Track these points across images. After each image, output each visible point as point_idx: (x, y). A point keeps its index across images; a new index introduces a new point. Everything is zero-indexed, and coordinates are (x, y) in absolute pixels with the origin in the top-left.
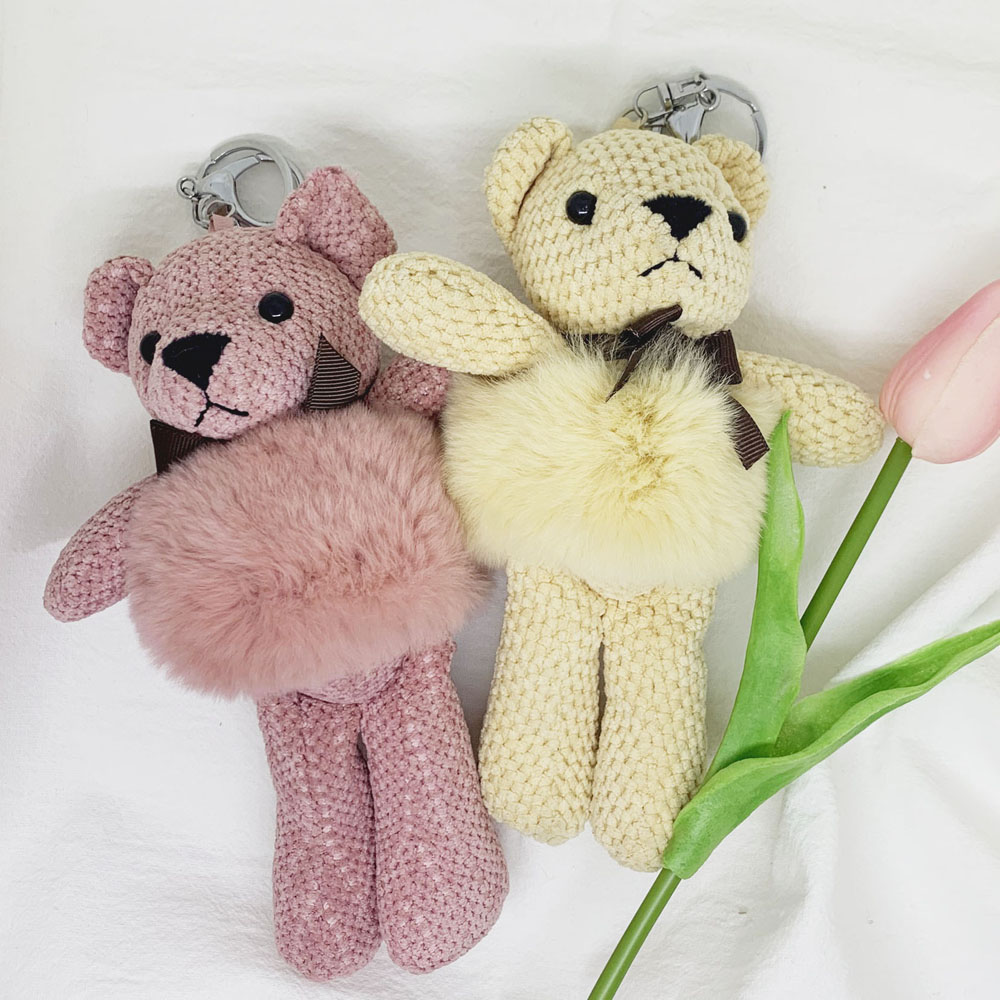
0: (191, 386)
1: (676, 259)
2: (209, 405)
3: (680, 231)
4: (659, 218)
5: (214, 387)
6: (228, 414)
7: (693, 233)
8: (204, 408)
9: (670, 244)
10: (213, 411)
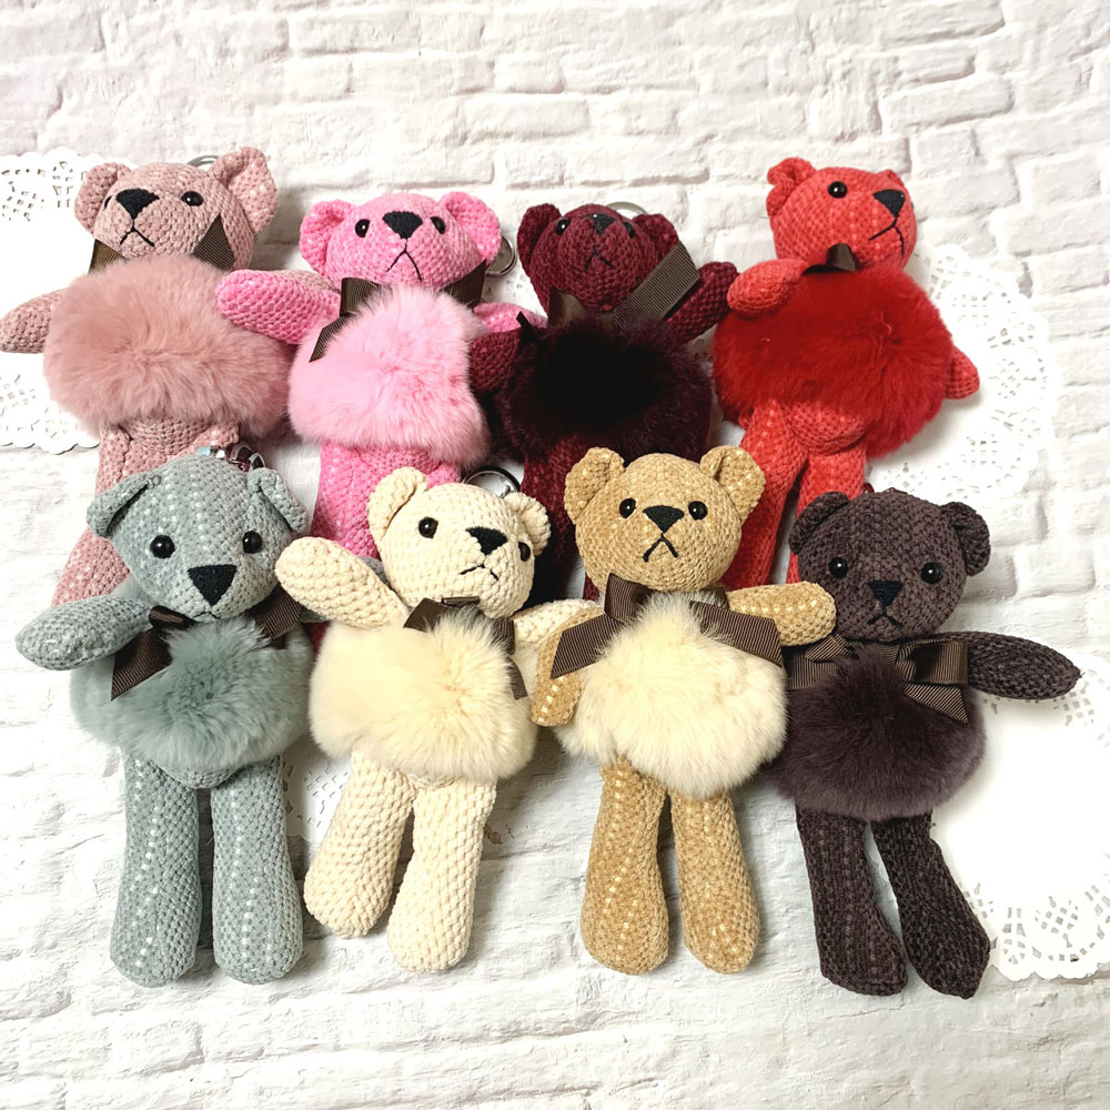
0: (127, 215)
1: (483, 566)
2: (133, 230)
3: (486, 550)
4: (475, 539)
5: (140, 219)
6: (141, 239)
7: (494, 552)
8: (129, 230)
9: (481, 557)
10: (135, 234)
